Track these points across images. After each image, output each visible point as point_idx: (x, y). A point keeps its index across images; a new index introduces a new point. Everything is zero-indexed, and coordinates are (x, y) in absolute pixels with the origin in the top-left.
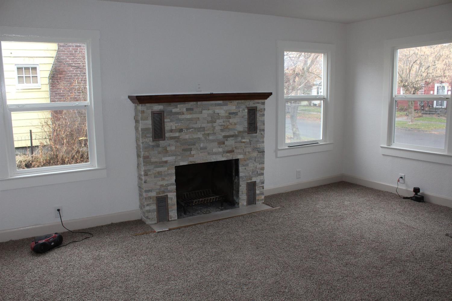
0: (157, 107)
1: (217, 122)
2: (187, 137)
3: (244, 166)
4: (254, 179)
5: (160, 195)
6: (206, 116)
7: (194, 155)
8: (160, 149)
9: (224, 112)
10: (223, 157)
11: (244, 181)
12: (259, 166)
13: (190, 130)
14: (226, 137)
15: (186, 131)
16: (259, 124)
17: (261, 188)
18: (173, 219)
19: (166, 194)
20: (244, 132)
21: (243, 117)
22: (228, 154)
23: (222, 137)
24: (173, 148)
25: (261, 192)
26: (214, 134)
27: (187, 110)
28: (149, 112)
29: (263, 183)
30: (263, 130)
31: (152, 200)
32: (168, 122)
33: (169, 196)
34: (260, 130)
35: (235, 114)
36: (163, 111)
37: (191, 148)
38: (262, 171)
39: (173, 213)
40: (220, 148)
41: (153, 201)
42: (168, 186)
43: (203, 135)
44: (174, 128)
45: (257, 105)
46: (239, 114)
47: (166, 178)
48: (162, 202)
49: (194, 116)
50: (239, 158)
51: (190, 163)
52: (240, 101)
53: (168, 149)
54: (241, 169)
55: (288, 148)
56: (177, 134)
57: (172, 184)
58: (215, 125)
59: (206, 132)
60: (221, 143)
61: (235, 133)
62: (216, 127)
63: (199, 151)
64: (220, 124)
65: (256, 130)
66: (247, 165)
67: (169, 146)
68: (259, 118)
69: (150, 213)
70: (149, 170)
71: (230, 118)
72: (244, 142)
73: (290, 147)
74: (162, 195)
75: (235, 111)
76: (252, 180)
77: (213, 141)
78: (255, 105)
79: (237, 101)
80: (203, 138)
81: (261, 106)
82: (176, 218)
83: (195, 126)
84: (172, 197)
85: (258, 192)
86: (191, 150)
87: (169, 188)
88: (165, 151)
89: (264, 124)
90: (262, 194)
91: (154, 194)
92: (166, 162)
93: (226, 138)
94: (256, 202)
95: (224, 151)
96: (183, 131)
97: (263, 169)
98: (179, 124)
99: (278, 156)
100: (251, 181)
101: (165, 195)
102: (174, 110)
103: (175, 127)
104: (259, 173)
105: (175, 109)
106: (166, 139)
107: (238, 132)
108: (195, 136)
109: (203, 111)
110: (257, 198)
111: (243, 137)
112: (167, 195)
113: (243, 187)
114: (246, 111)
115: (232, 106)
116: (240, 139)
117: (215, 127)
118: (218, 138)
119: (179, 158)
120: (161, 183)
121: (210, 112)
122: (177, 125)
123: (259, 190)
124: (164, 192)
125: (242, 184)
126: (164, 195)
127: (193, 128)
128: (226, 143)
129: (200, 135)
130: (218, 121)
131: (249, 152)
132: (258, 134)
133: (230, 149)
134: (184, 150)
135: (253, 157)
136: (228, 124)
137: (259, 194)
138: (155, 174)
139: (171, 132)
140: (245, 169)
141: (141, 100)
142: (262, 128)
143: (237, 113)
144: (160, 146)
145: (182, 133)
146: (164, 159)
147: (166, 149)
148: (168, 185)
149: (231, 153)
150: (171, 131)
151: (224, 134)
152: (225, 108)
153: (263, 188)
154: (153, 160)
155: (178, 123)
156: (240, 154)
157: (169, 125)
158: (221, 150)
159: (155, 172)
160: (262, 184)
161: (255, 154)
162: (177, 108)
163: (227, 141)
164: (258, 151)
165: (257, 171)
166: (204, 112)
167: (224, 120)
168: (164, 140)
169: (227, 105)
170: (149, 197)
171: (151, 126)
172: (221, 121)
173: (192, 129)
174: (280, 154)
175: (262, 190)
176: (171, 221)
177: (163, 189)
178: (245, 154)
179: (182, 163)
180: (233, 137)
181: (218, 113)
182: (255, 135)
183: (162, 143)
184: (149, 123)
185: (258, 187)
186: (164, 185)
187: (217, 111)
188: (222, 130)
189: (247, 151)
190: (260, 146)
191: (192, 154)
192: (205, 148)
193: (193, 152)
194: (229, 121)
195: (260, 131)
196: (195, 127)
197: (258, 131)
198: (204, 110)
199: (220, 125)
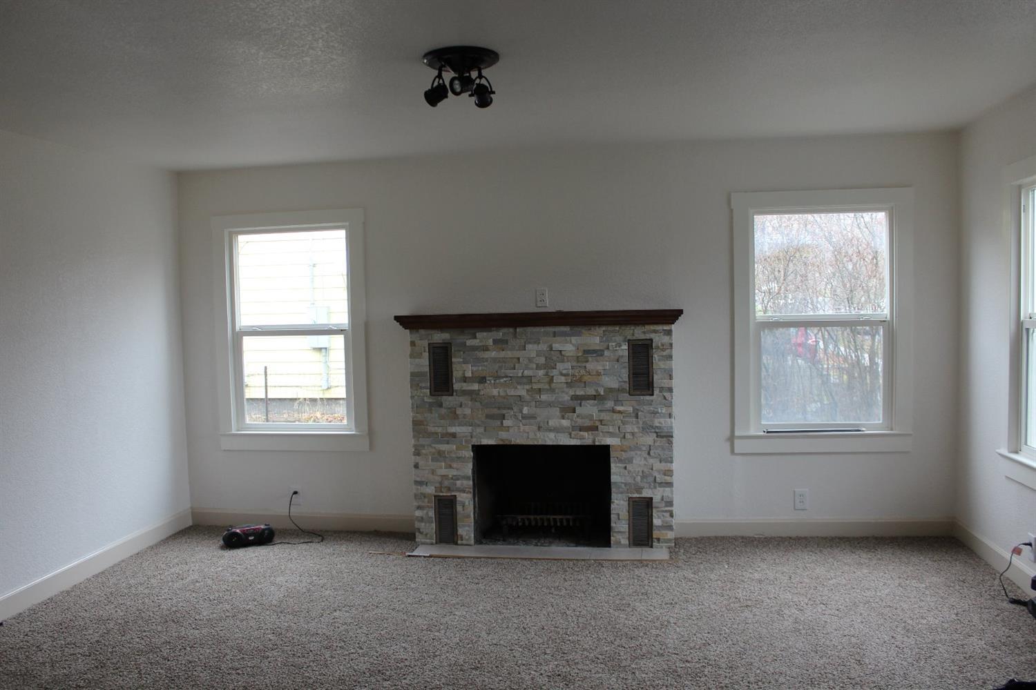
0: (439, 335)
1: (557, 367)
2: (495, 392)
3: (621, 461)
4: (646, 493)
5: (441, 494)
6: (533, 354)
7: (508, 427)
8: (443, 411)
9: (574, 348)
10: (571, 438)
11: (622, 493)
12: (658, 466)
13: (502, 380)
14: (580, 399)
15: (493, 382)
16: (658, 379)
17: (667, 515)
18: (464, 542)
19: (453, 494)
20: (621, 390)
21: (618, 361)
22: (581, 433)
23: (569, 398)
24: (468, 411)
25: (667, 523)
26: (552, 390)
27: (495, 342)
28: (425, 343)
29: (670, 503)
30: (670, 390)
31: (426, 500)
32: (459, 363)
33: (458, 499)
34: (662, 389)
35: (598, 353)
36: (450, 344)
37: (504, 415)
38: (666, 477)
39: (466, 529)
40: (564, 419)
41: (428, 502)
42: (458, 479)
43: (528, 391)
44: (469, 374)
45: (652, 336)
46: (606, 353)
47: (455, 465)
48: (445, 507)
49: (509, 354)
50: (608, 444)
51: (501, 443)
52: (610, 328)
53: (457, 413)
54: (614, 468)
55: (762, 433)
56: (476, 387)
57: (467, 478)
58: (555, 372)
59: (535, 386)
60: (568, 410)
61: (597, 391)
62: (555, 378)
63: (521, 421)
64: (564, 372)
65: (651, 389)
66: (630, 461)
67: (461, 406)
68: (658, 363)
69: (423, 524)
70: (423, 446)
71: (587, 361)
72: (619, 412)
73: (768, 432)
74: (445, 494)
75: (598, 348)
76: (641, 493)
77: (550, 405)
78: (648, 336)
79: (604, 328)
80: (528, 398)
81: (663, 337)
82: (472, 542)
83: (510, 373)
84: (466, 503)
85: (657, 522)
86: (503, 417)
87: (458, 483)
88: (453, 416)
89: (671, 377)
90: (670, 528)
91: (430, 490)
92: (454, 435)
93: (579, 401)
94: (654, 544)
95: (573, 427)
96: (488, 382)
97: (669, 473)
98: (480, 368)
99: (736, 452)
100: (641, 496)
101: (452, 496)
102: (470, 342)
103: (472, 373)
104: (658, 480)
105: (471, 340)
106: (455, 394)
107: (604, 391)
108: (512, 392)
109: (527, 346)
110: (656, 534)
111: (617, 402)
112: (455, 496)
113: (619, 506)
114: (625, 347)
115: (593, 338)
116: (609, 404)
117: (553, 377)
118: (560, 400)
119: (481, 430)
120: (443, 471)
121: (543, 347)
122: (475, 369)
123: (659, 517)
124: (449, 489)
125: (617, 500)
126: (449, 494)
127: (507, 377)
128: (578, 410)
129: (522, 391)
130: (560, 366)
131: (633, 434)
132: (654, 396)
133: (587, 423)
134: (488, 417)
135: (644, 445)
136: (583, 372)
137: (659, 526)
138: (434, 454)
139: (465, 382)
140: (625, 468)
141: (409, 322)
142: (665, 383)
143: (603, 351)
144: (444, 405)
145: (486, 384)
146: (452, 430)
147: (455, 411)
148: (456, 478)
149: (590, 432)
150: (465, 380)
151: (571, 392)
152: (574, 340)
153: (672, 516)
154: (431, 429)
155: (479, 366)
156: (611, 435)
157: (462, 368)
158: (565, 423)
159: (434, 450)
160: (666, 506)
161: (649, 439)
162: (475, 338)
163: (581, 406)
164: (657, 433)
165: (655, 477)
166: (529, 347)
167: (575, 364)
168: (452, 395)
169: (579, 334)
170: (422, 494)
171: (427, 369)
172: (568, 365)
173: (505, 379)
174: (739, 446)
175: (669, 519)
176: (462, 545)
177: (446, 483)
178: (624, 437)
179: (485, 442)
180: (595, 400)
181: (561, 351)
182: (648, 398)
183: (448, 401)
184: (424, 363)
185: (658, 511)
186: (450, 476)
187: (556, 346)
188: (569, 385)
189: (629, 431)
190: (660, 423)
191: (504, 425)
192: (533, 417)
193: (506, 423)
194: (585, 367)
195: (660, 392)
196: (511, 375)
197: (656, 392)
198: (530, 343)
199: (562, 374)
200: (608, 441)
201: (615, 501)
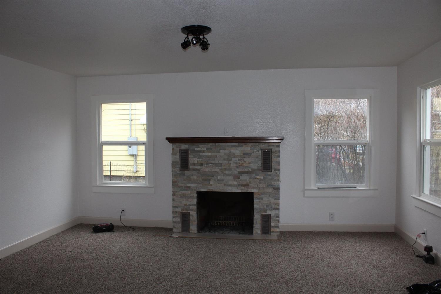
0: (184, 146)
1: (232, 160)
2: (207, 170)
3: (258, 199)
4: (268, 212)
6: (223, 154)
7: (212, 184)
8: (185, 177)
9: (239, 152)
10: (238, 189)
11: (258, 212)
12: (273, 201)
13: (209, 165)
14: (241, 173)
15: (206, 165)
16: (274, 165)
17: (277, 221)
18: (193, 232)
19: (189, 212)
20: (259, 170)
21: (257, 157)
22: (242, 187)
23: (237, 173)
24: (195, 178)
25: (276, 225)
26: (230, 169)
27: (207, 149)
28: (178, 149)
29: (278, 217)
30: (279, 170)
31: (177, 214)
32: (192, 157)
33: (191, 214)
34: (275, 170)
35: (249, 154)
36: (189, 149)
37: (210, 179)
38: (277, 206)
39: (194, 227)
40: (235, 181)
41: (178, 215)
42: (190, 206)
43: (220, 169)
44: (196, 162)
45: (272, 147)
46: (253, 154)
47: (189, 200)
48: (185, 217)
49: (213, 154)
50: (253, 192)
51: (209, 191)
52: (254, 144)
53: (191, 178)
54: (255, 201)
55: (316, 189)
56: (199, 167)
57: (194, 205)
58: (231, 162)
59: (223, 168)
60: (236, 177)
61: (249, 170)
62: (231, 164)
63: (217, 182)
64: (235, 162)
65: (271, 169)
66: (262, 199)
67: (192, 175)
68: (273, 158)
69: (176, 224)
70: (177, 192)
71: (245, 158)
72: (258, 179)
73: (318, 188)
74: (185, 212)
75: (249, 152)
76: (266, 212)
77: (229, 175)
78: (270, 148)
79: (252, 144)
80: (220, 172)
81: (276, 148)
82: (196, 232)
83: (213, 162)
84: (194, 215)
85: (272, 224)
86: (210, 180)
87: (191, 207)
88: (189, 179)
89: (279, 165)
90: (278, 227)
91: (179, 210)
92: (189, 187)
93: (241, 174)
94: (271, 233)
95: (238, 184)
96: (204, 165)
97: (278, 204)
98: (201, 160)
99: (306, 196)
100: (266, 213)
101: (188, 212)
102: (197, 149)
103: (197, 162)
104: (273, 207)
105: (197, 148)
106: (190, 170)
107: (251, 170)
108: (214, 170)
109: (220, 151)
110: (272, 229)
111: (257, 175)
112: (189, 213)
113: (257, 218)
114: (260, 152)
115: (247, 148)
116: (254, 175)
117: (230, 164)
118: (233, 173)
119: (200, 185)
120: (185, 202)
121: (227, 151)
122: (198, 160)
123: (273, 223)
124: (187, 210)
125: (256, 215)
126: (187, 212)
127: (211, 163)
128: (241, 177)
129: (218, 169)
130: (233, 159)
131: (263, 188)
132: (272, 172)
133: (244, 183)
134: (203, 180)
135: (268, 192)
136: (243, 162)
137: (274, 226)
138: (181, 195)
139: (194, 165)
140: (260, 202)
141: (171, 140)
142: (277, 167)
143: (251, 153)
144: (185, 175)
145: (203, 166)
146: (188, 185)
147: (190, 177)
148: (190, 205)
149: (246, 187)
150: (194, 164)
151: (238, 170)
152: (240, 149)
153: (279, 222)
154: (180, 184)
155: (200, 159)
156: (254, 188)
157: (193, 159)
158: (235, 183)
159: (181, 193)
160: (276, 218)
161: (270, 190)
162: (199, 147)
163: (242, 176)
164: (273, 187)
165: (272, 206)
166: (221, 151)
167: (240, 159)
168: (189, 171)
169: (242, 146)
170: (175, 211)
171: (179, 160)
172: (237, 159)
173: (211, 164)
174: (307, 194)
175: (277, 223)
176: (192, 233)
177: (186, 207)
178: (260, 189)
179: (203, 190)
180: (247, 173)
181: (234, 153)
182: (269, 173)
183: (187, 173)
184: (178, 157)
185: (273, 220)
186: (187, 204)
187: (232, 151)
188: (237, 167)
189: (261, 186)
190: (275, 183)
191: (210, 183)
192: (222, 180)
193: (211, 182)
194: (244, 160)
195: (274, 170)
196: (213, 163)
197: (273, 170)
198: (221, 150)
199: (234, 163)
200: (253, 191)
201: (255, 215)
